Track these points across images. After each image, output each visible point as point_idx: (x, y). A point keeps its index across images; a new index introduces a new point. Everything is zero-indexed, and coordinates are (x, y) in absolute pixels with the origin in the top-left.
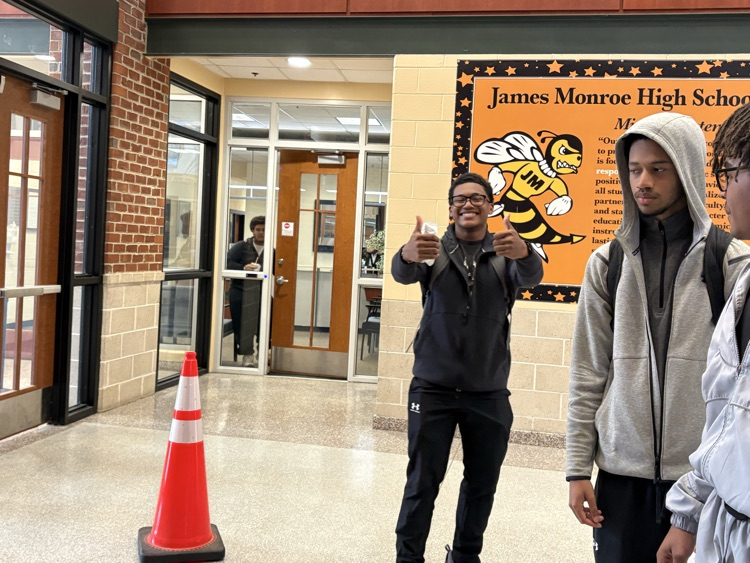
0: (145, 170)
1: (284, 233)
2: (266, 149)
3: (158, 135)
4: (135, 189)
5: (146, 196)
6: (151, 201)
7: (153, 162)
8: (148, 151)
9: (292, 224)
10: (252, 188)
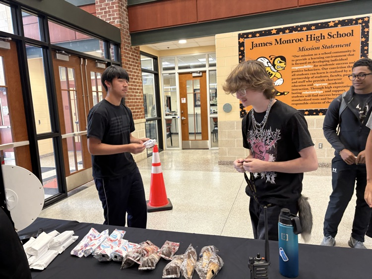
0: (136, 86)
1: (182, 102)
2: (174, 73)
3: (138, 73)
4: (133, 92)
5: (137, 94)
6: (139, 96)
7: (138, 83)
8: (136, 79)
9: (185, 99)
10: (172, 87)
